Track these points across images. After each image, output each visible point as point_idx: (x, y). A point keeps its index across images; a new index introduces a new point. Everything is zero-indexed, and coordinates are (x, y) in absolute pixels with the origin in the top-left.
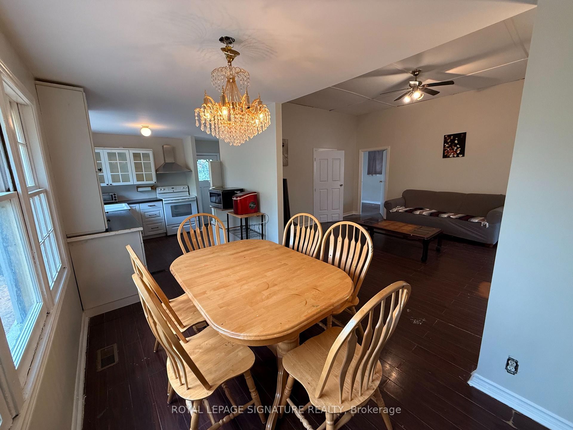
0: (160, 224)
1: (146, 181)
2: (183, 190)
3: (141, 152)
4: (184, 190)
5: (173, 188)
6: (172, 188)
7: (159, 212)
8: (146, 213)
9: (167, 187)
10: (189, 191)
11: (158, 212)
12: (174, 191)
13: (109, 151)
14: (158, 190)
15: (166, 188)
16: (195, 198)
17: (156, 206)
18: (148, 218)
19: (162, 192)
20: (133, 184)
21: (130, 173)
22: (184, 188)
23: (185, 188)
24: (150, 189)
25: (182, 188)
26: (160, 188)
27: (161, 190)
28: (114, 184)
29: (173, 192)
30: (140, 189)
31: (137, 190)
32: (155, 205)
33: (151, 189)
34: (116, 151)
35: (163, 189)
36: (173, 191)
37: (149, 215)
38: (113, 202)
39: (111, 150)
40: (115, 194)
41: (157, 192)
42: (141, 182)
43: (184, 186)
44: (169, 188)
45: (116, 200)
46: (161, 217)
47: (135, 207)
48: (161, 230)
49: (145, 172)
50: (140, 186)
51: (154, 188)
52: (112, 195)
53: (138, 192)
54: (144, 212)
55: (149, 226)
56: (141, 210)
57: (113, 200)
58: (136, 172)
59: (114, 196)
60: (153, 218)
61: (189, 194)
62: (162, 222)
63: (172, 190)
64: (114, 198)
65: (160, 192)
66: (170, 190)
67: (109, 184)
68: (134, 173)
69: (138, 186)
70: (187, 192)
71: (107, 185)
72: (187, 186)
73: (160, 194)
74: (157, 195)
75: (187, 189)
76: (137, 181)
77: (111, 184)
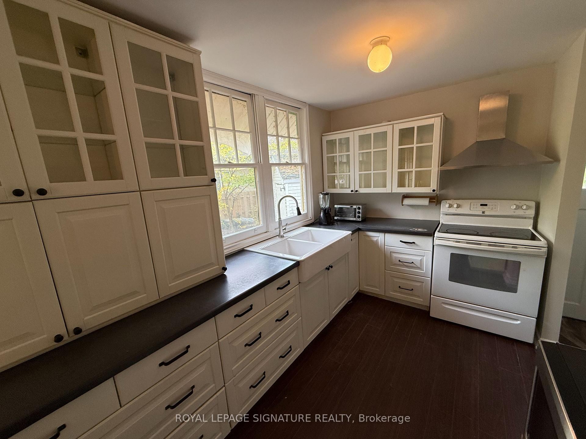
0: (418, 284)
1: (416, 186)
2: (517, 214)
3: (415, 123)
4: (520, 212)
5: (486, 205)
6: (481, 205)
7: (421, 261)
8: (395, 255)
9: (470, 201)
10: (535, 219)
11: (419, 258)
12: (486, 213)
13: (362, 133)
14: (445, 207)
15: (466, 203)
17: (417, 245)
18: (395, 265)
19: (453, 210)
20: (390, 192)
21: (388, 171)
22: (518, 207)
23: (525, 207)
24: (426, 202)
25: (515, 207)
26: (449, 201)
27: (451, 206)
28: (363, 191)
29: (481, 213)
30: (407, 202)
31: (402, 203)
32: (414, 243)
33: (430, 202)
34: (371, 130)
35: (455, 206)
36: (483, 212)
37: (399, 260)
38: (355, 220)
39: (365, 130)
40: (359, 208)
41: (442, 211)
42: (407, 188)
43: (523, 202)
44: (472, 205)
45: (359, 217)
46: (425, 271)
47: (377, 239)
48: (419, 297)
49: (416, 168)
50: (406, 196)
51: (435, 201)
52: (355, 209)
53: (403, 205)
54: (391, 252)
55: (396, 280)
56: (386, 246)
57: (355, 217)
58: (399, 169)
59: (357, 210)
60: (406, 267)
61: (535, 227)
62: (423, 282)
63: (479, 210)
64: (357, 215)
65: (448, 211)
66: (476, 208)
67: (354, 190)
68: (396, 171)
69: (405, 196)
70: (531, 219)
71: (352, 191)
72: (533, 204)
73: (446, 215)
74: (441, 216)
75: (532, 212)
76: (398, 187)
77: (357, 191)
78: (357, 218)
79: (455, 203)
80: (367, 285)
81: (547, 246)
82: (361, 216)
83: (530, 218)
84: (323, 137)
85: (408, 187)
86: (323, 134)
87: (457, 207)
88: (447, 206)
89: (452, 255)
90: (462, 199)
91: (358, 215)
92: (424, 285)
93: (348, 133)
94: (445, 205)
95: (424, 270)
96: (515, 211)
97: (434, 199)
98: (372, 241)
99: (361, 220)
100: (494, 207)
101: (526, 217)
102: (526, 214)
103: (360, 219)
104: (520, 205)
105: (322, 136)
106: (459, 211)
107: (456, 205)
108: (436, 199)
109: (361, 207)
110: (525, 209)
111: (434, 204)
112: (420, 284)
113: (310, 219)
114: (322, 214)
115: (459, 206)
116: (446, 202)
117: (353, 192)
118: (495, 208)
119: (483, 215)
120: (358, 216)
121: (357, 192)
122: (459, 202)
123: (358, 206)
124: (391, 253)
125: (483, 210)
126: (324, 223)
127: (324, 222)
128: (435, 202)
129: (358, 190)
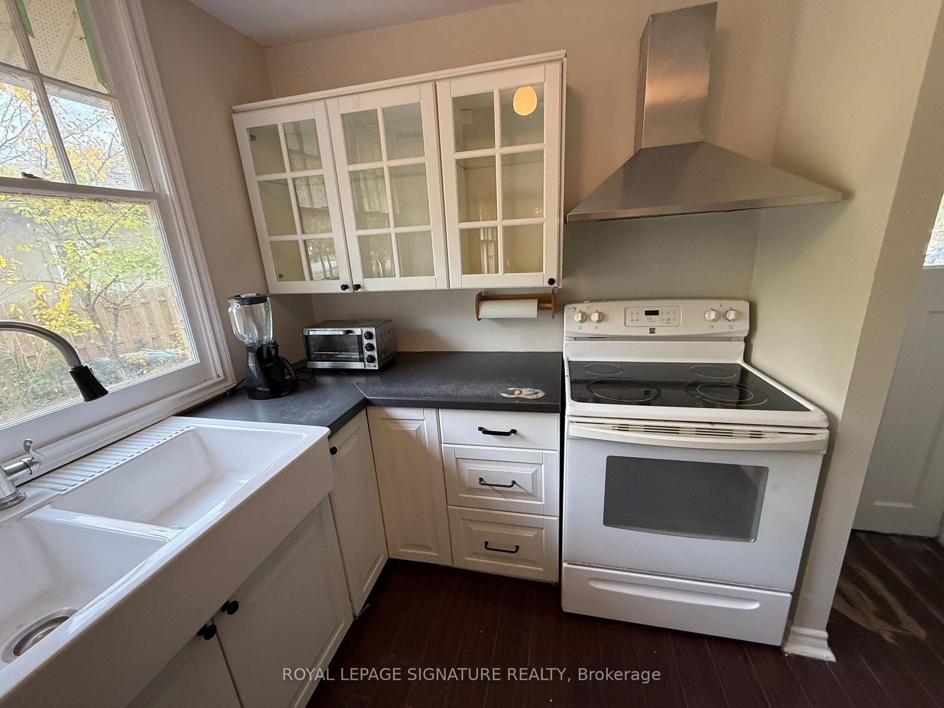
0: (531, 533)
1: (506, 270)
2: (715, 331)
3: (493, 81)
4: (722, 328)
5: (656, 313)
6: (648, 313)
7: (534, 476)
8: (467, 466)
10: (748, 341)
11: (530, 470)
12: (658, 333)
13: (349, 106)
14: (572, 318)
15: (615, 310)
16: (824, 435)
17: (522, 437)
18: (471, 490)
19: (589, 329)
20: (446, 287)
21: (434, 227)
22: (720, 316)
23: (732, 315)
24: (530, 309)
25: (713, 315)
26: (579, 306)
27: (585, 318)
28: (372, 285)
29: (647, 333)
30: (489, 310)
31: (478, 313)
32: (515, 432)
33: (539, 308)
34: (375, 101)
35: (595, 317)
36: (652, 331)
37: (481, 479)
38: (363, 368)
39: (355, 97)
40: (370, 336)
41: (567, 332)
42: (485, 275)
43: (727, 304)
44: (629, 311)
45: (371, 359)
46: (545, 502)
47: (418, 426)
48: (533, 563)
49: (504, 218)
50: (485, 297)
51: (549, 305)
52: (360, 337)
53: (479, 319)
54: (457, 458)
55: (475, 527)
56: (444, 443)
57: (362, 360)
58: (461, 221)
59: (366, 342)
60: (499, 495)
61: (747, 358)
62: (543, 529)
63: (641, 326)
64: (367, 353)
65: (580, 331)
66: (637, 320)
67: (349, 285)
68: (455, 226)
69: (483, 294)
70: (740, 341)
71: (345, 287)
72: (745, 307)
73: (575, 339)
74: (565, 343)
75: (743, 327)
76: (463, 274)
77: (358, 287)
78: (367, 363)
79: (593, 310)
80: (408, 545)
81: (826, 425)
82: (376, 357)
83: (737, 339)
84: (234, 116)
85: (488, 273)
86: (235, 108)
87: (599, 321)
88: (578, 317)
89: (611, 461)
90: (607, 300)
91: (370, 353)
92: (544, 533)
93: (310, 105)
94: (574, 316)
95: (543, 500)
96: (713, 324)
97: (550, 302)
98: (407, 434)
99: (377, 368)
100: (672, 318)
101: (731, 338)
102: (733, 330)
103: (374, 366)
104: (722, 310)
105: (234, 112)
106: (604, 329)
107: (597, 314)
108: (553, 302)
109: (373, 330)
110: (733, 320)
111: (550, 313)
112: (535, 533)
113: (216, 380)
114: (251, 365)
115: (602, 318)
116: (575, 308)
117: (347, 291)
118: (674, 320)
119: (652, 336)
120: (369, 356)
121: (359, 290)
122: (602, 307)
123: (365, 330)
124: (459, 460)
125: (652, 325)
126: (261, 389)
127: (261, 386)
128: (550, 308)
129: (362, 285)
